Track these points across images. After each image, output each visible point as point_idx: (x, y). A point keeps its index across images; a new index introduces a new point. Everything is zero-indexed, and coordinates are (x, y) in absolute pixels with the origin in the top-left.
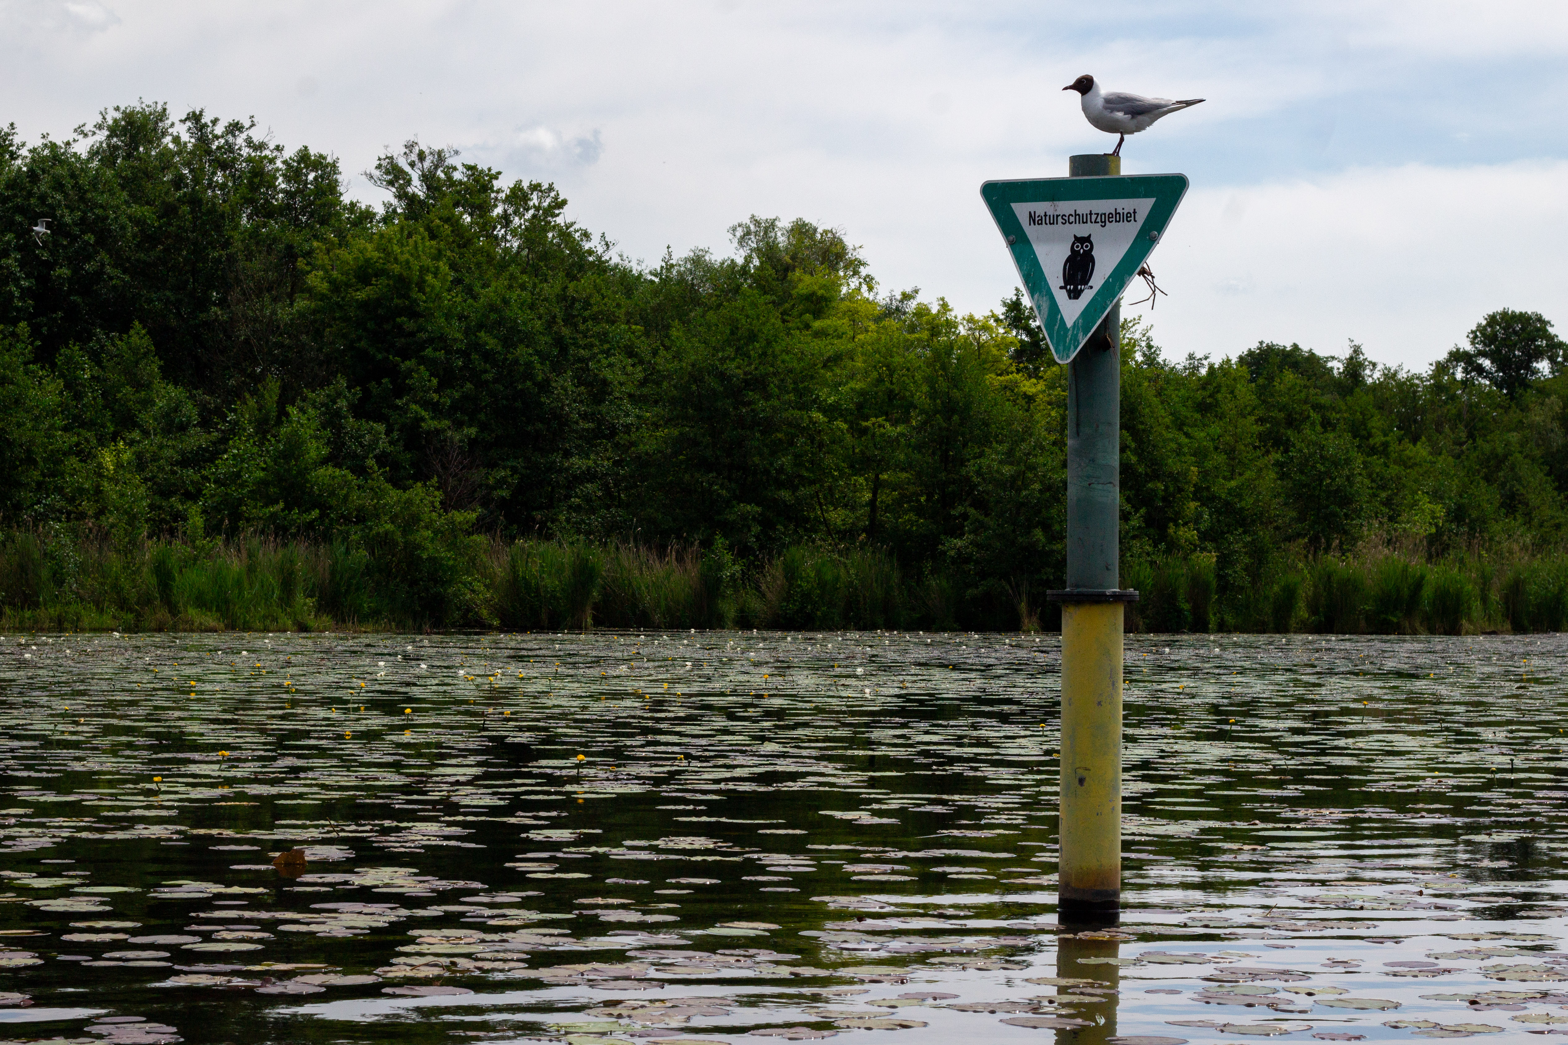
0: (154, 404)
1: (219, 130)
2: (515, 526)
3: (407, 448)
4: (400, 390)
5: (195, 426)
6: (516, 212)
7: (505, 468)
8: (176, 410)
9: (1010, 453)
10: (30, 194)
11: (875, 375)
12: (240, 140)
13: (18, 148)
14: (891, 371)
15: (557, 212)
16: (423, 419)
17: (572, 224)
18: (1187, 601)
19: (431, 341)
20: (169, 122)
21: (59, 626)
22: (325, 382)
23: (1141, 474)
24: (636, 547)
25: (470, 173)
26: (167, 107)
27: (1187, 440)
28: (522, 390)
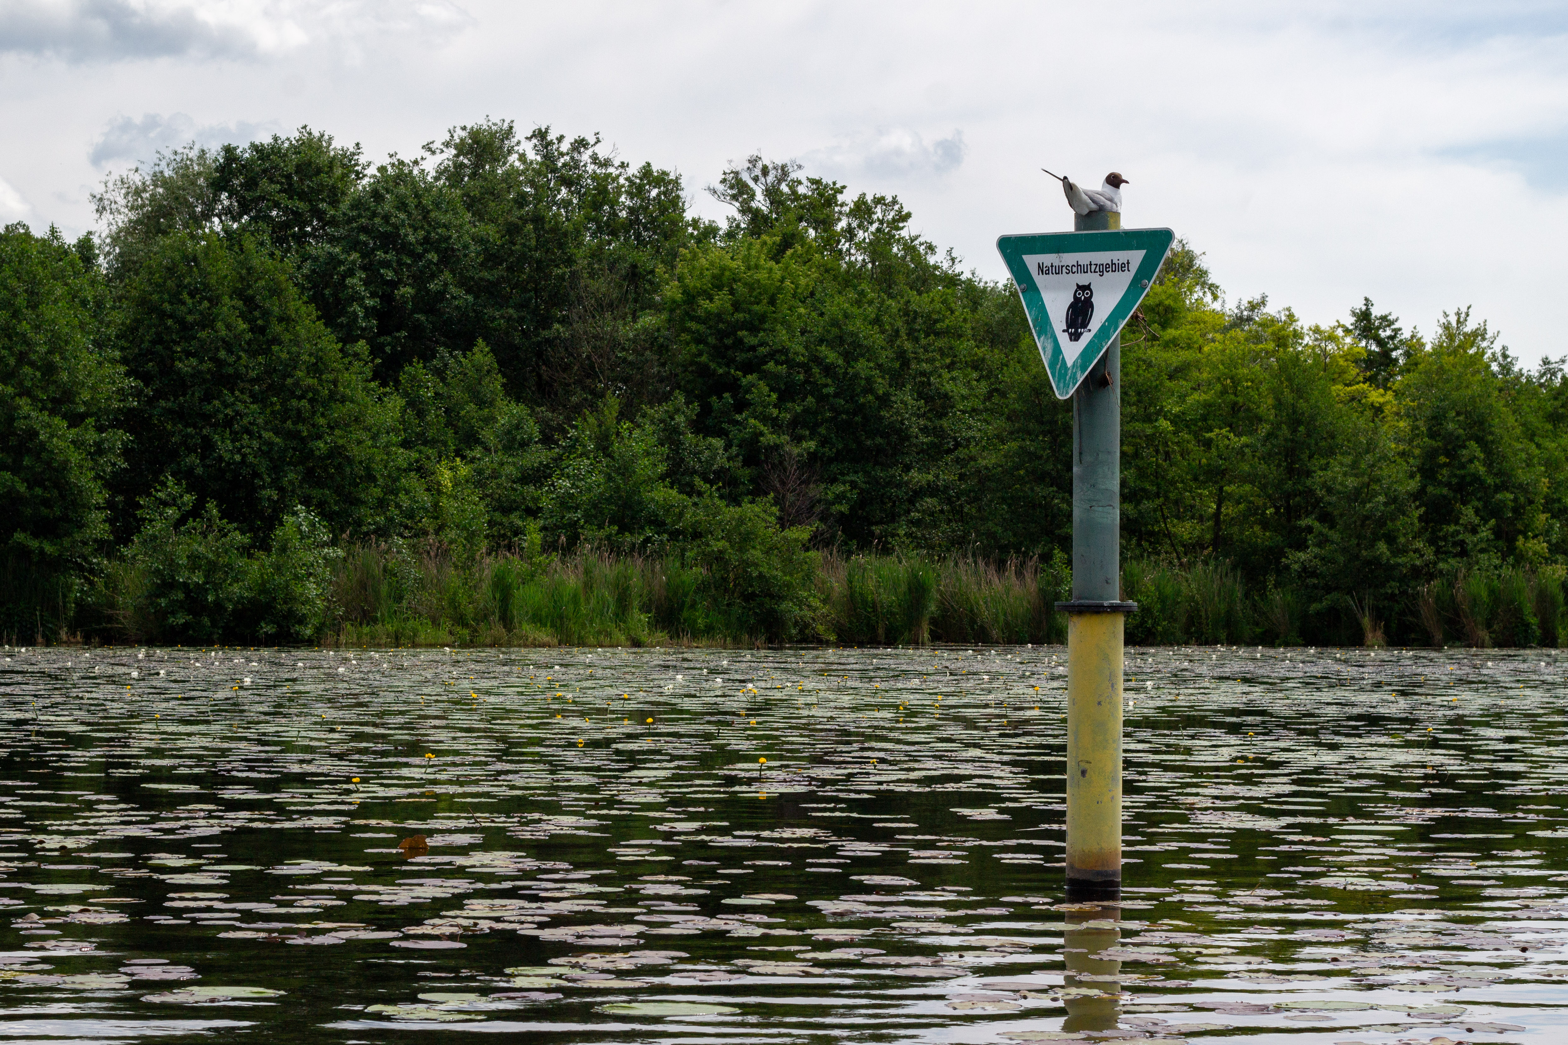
0: (497, 421)
1: (565, 147)
2: (855, 542)
3: (747, 463)
4: (741, 406)
5: (536, 443)
6: (860, 226)
7: (844, 483)
8: (518, 427)
9: (1355, 465)
10: (374, 214)
11: (1219, 387)
12: (585, 157)
13: (364, 168)
14: (1236, 382)
15: (901, 225)
16: (762, 434)
17: (917, 237)
18: (1535, 615)
19: (772, 355)
20: (515, 141)
21: (397, 641)
22: (666, 398)
23: (1490, 485)
24: (976, 562)
25: (814, 187)
26: (514, 125)
27: (1537, 452)
28: (863, 405)
